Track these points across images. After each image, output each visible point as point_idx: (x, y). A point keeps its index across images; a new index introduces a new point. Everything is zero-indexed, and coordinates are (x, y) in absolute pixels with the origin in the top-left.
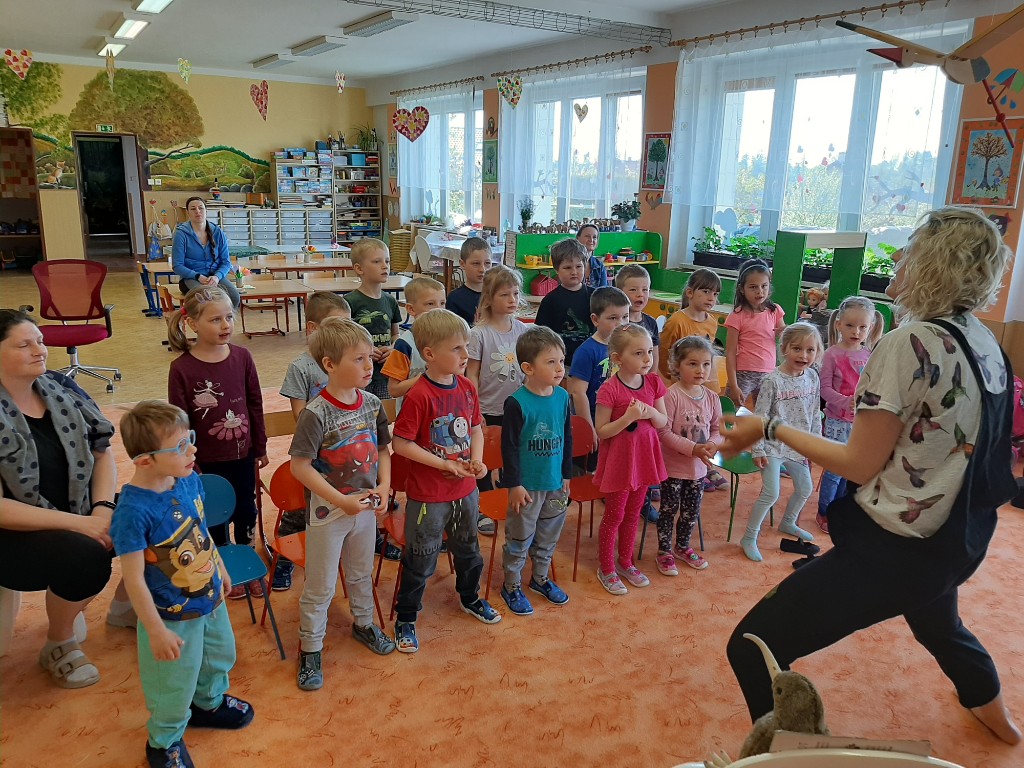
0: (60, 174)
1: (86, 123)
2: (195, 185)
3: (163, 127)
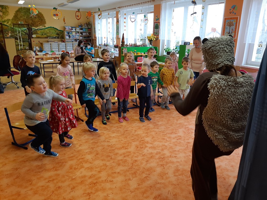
0: (10, 34)
1: (16, 21)
2: (44, 37)
3: (36, 22)
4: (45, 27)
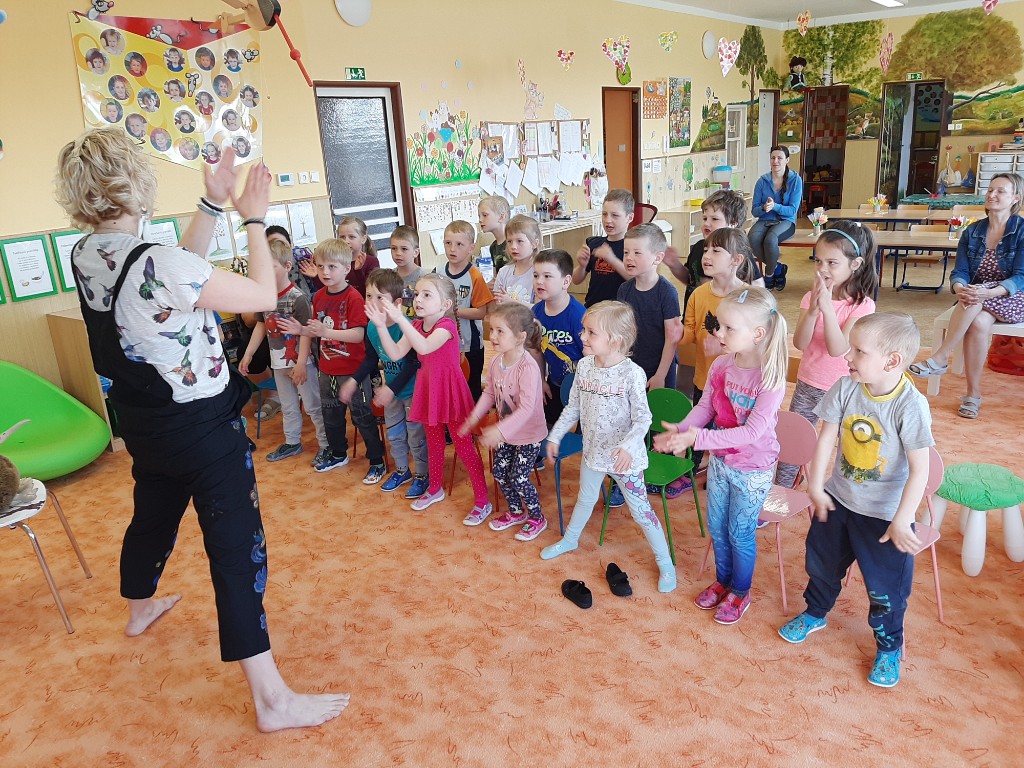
0: (866, 125)
1: (898, 73)
2: (999, 127)
3: (975, 67)
4: (1014, 84)
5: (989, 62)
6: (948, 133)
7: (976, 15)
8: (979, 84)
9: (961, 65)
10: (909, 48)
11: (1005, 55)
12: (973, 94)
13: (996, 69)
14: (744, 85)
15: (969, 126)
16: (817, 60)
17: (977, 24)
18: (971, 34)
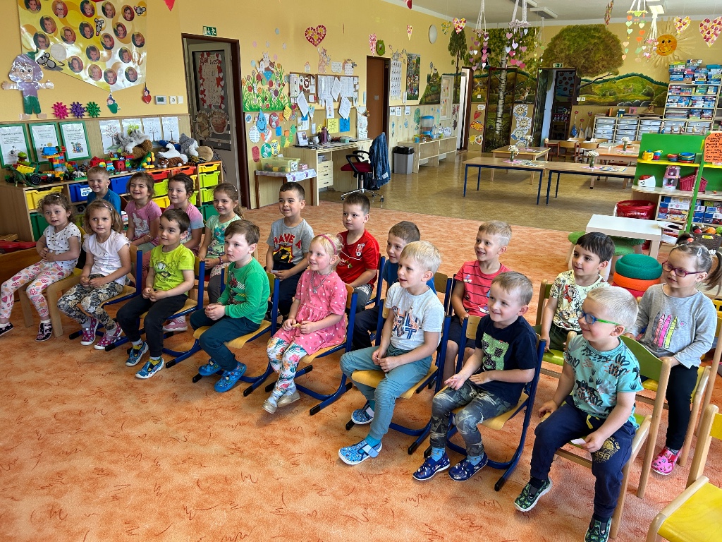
0: (527, 94)
1: (548, 62)
2: (607, 101)
3: (595, 62)
4: (617, 74)
5: (603, 60)
6: (577, 103)
7: (597, 29)
8: (597, 73)
9: (586, 60)
10: (555, 46)
11: (612, 56)
12: (593, 79)
13: (608, 63)
14: (453, 63)
15: (589, 99)
16: (498, 50)
17: (597, 35)
18: (593, 41)
